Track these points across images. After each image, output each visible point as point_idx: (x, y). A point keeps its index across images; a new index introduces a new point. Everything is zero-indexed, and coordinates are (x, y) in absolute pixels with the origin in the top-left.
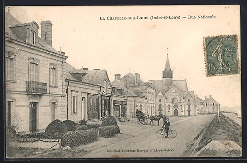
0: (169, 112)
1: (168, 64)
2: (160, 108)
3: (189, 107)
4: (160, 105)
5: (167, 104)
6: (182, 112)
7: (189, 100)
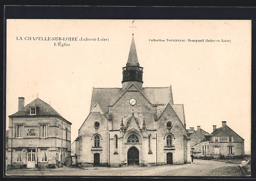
0: (116, 153)
1: (133, 54)
2: (97, 144)
3: (169, 142)
4: (97, 137)
5: (112, 134)
6: (150, 153)
7: (169, 125)
